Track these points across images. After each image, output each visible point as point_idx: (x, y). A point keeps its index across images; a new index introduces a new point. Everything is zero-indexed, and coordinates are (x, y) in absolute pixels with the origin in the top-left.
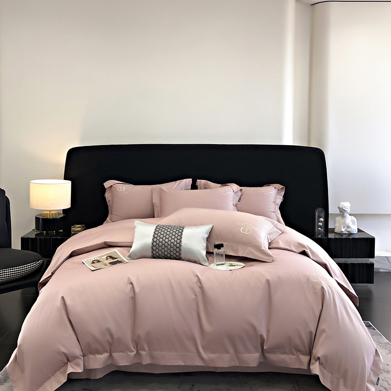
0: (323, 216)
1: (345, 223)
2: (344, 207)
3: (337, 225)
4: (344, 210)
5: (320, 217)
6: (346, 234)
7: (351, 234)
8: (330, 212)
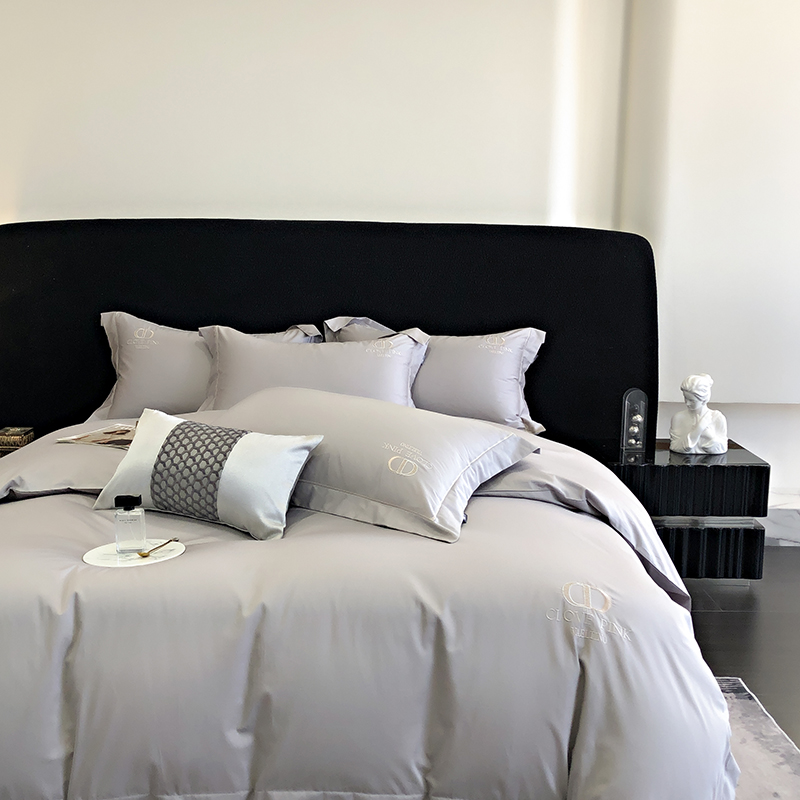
0: (642, 410)
1: (695, 427)
2: (697, 388)
3: (677, 431)
4: (695, 394)
5: (633, 412)
6: (697, 455)
7: (710, 456)
8: (662, 397)
